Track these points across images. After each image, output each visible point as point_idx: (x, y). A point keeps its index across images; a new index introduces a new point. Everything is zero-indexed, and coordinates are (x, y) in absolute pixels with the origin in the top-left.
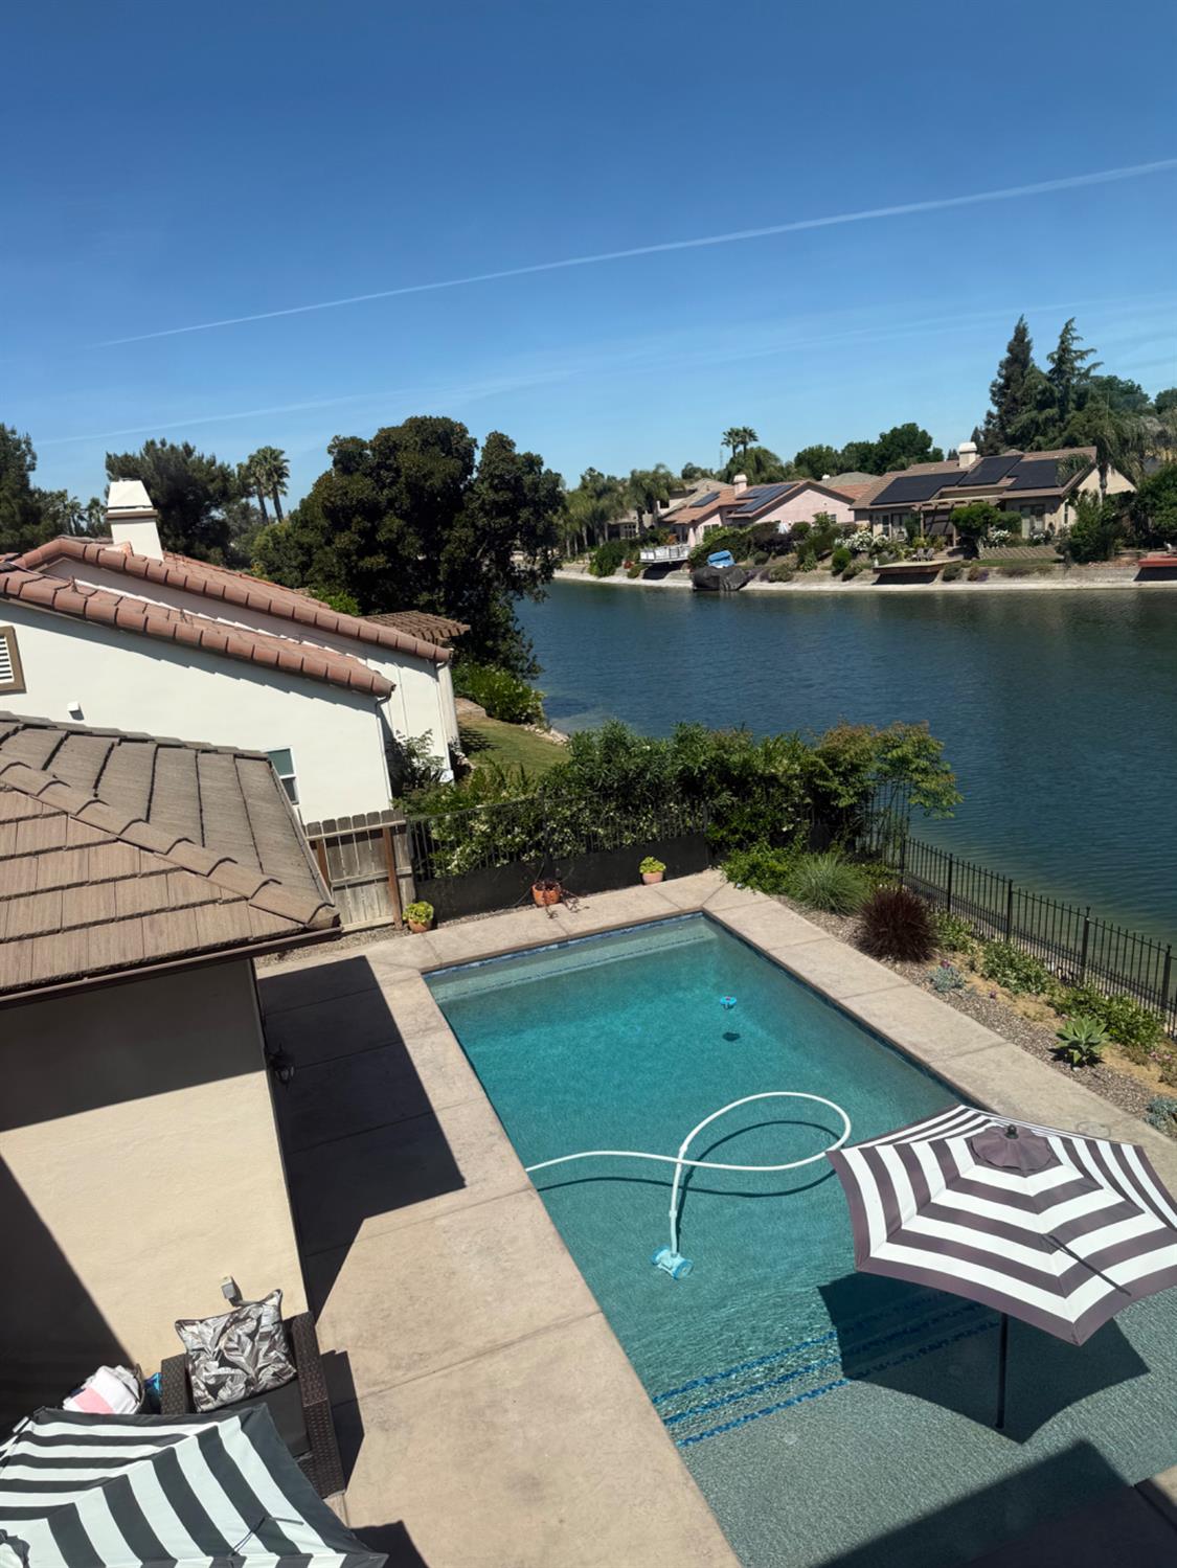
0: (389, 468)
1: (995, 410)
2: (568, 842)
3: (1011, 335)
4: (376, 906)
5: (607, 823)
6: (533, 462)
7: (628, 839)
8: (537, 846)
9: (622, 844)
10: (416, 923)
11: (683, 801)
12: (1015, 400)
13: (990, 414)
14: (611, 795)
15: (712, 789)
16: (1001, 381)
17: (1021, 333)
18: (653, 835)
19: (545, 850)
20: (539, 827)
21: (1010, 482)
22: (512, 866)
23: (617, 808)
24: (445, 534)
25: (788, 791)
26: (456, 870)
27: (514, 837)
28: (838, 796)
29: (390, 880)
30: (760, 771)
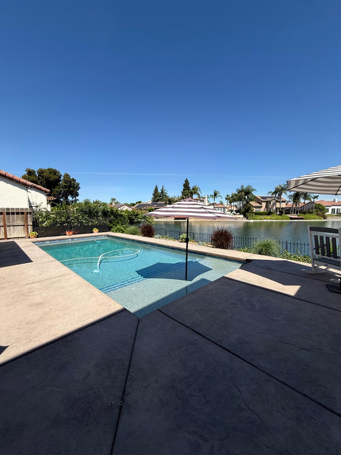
0: (41, 176)
1: (153, 197)
2: (76, 223)
3: (155, 187)
4: (20, 232)
5: (85, 220)
6: (74, 180)
7: (90, 224)
8: (68, 222)
9: (89, 225)
10: (32, 236)
11: (103, 217)
12: (156, 196)
13: (152, 198)
14: (87, 213)
15: (109, 215)
16: (154, 193)
17: (156, 187)
18: (96, 224)
19: (70, 224)
20: (69, 218)
21: (156, 206)
22: (61, 226)
23: (88, 217)
24: (53, 190)
25: (125, 219)
26: (45, 226)
27: (62, 219)
28: (134, 220)
29: (26, 226)
30: (119, 213)
